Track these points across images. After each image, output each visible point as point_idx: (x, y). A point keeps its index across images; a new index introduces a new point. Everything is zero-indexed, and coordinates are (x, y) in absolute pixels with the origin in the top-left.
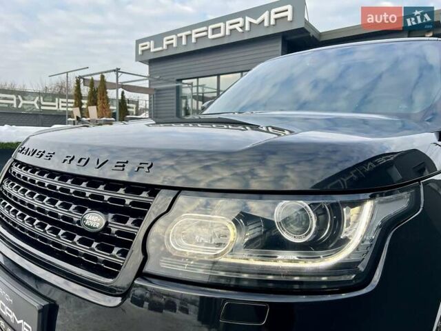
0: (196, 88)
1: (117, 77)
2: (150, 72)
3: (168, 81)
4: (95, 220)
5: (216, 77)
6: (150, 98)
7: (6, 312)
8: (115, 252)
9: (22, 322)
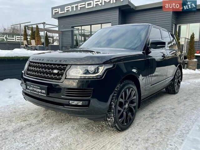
0: (80, 31)
1: (44, 26)
2: (59, 23)
4: (56, 71)
5: (90, 26)
6: (59, 35)
7: (38, 91)
8: (60, 76)
9: (43, 91)
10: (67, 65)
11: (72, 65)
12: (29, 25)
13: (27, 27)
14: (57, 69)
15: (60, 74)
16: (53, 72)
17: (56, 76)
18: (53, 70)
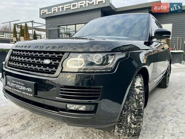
0: (66, 30)
1: (33, 25)
2: (46, 23)
3: (54, 27)
4: (47, 62)
5: (74, 25)
6: (46, 34)
7: (21, 88)
8: (54, 68)
9: (28, 89)
12: (19, 23)
13: (16, 26)
14: (50, 58)
15: (54, 66)
16: (42, 63)
17: (48, 68)
18: (43, 60)
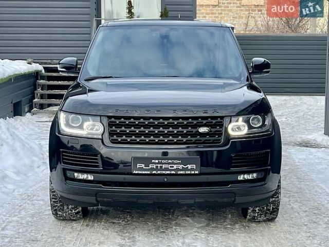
4: (204, 130)
8: (217, 137)
9: (188, 166)
10: (222, 118)
11: (231, 116)
14: (205, 125)
15: (215, 134)
17: (208, 137)
18: (196, 128)
